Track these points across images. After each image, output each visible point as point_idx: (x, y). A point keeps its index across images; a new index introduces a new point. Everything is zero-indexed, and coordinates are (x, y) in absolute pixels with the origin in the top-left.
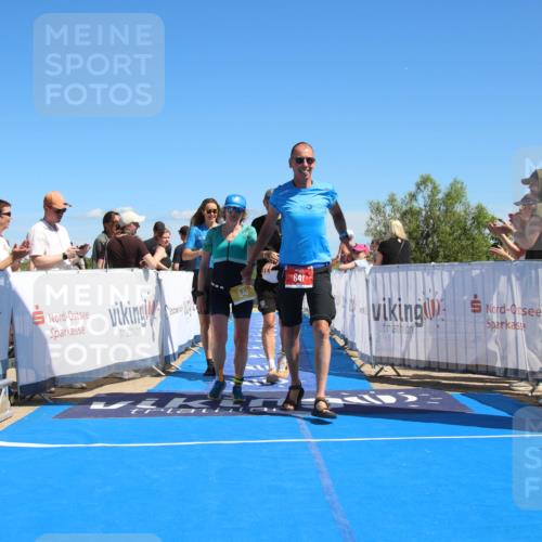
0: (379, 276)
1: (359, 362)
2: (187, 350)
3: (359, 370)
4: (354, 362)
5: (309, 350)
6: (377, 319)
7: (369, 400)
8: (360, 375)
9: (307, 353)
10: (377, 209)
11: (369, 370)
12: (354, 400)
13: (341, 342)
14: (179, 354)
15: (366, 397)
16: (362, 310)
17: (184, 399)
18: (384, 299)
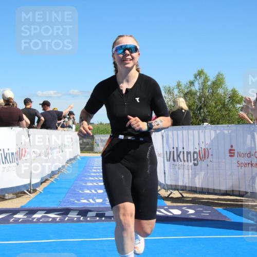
0: (170, 133)
2: (47, 180)
6: (169, 160)
7: (164, 212)
10: (169, 91)
11: (163, 193)
14: (42, 183)
16: (160, 155)
17: (45, 212)
18: (173, 148)
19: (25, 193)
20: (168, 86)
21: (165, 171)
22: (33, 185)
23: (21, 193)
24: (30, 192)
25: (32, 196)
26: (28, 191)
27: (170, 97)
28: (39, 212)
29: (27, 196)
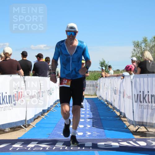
0: (138, 80)
1: (127, 124)
2: (39, 117)
3: (127, 128)
4: (125, 124)
5: (102, 118)
6: (136, 102)
7: (132, 144)
8: (127, 130)
9: (101, 119)
10: (137, 45)
11: (132, 128)
12: (125, 144)
13: (118, 114)
14: (35, 120)
15: (131, 142)
16: (129, 97)
17: (37, 142)
18: (140, 92)
19: (21, 127)
20: (136, 41)
21: (133, 110)
22: (28, 121)
23: (18, 127)
24: (25, 127)
25: (27, 129)
26: (23, 125)
27: (139, 50)
28: (32, 142)
29: (23, 130)
